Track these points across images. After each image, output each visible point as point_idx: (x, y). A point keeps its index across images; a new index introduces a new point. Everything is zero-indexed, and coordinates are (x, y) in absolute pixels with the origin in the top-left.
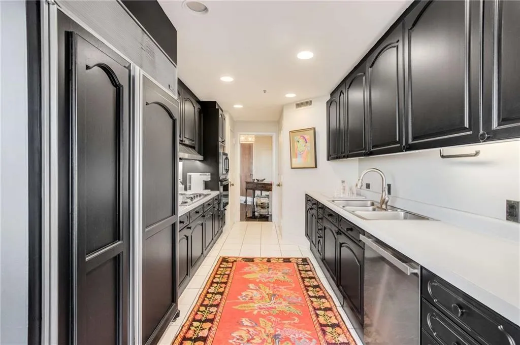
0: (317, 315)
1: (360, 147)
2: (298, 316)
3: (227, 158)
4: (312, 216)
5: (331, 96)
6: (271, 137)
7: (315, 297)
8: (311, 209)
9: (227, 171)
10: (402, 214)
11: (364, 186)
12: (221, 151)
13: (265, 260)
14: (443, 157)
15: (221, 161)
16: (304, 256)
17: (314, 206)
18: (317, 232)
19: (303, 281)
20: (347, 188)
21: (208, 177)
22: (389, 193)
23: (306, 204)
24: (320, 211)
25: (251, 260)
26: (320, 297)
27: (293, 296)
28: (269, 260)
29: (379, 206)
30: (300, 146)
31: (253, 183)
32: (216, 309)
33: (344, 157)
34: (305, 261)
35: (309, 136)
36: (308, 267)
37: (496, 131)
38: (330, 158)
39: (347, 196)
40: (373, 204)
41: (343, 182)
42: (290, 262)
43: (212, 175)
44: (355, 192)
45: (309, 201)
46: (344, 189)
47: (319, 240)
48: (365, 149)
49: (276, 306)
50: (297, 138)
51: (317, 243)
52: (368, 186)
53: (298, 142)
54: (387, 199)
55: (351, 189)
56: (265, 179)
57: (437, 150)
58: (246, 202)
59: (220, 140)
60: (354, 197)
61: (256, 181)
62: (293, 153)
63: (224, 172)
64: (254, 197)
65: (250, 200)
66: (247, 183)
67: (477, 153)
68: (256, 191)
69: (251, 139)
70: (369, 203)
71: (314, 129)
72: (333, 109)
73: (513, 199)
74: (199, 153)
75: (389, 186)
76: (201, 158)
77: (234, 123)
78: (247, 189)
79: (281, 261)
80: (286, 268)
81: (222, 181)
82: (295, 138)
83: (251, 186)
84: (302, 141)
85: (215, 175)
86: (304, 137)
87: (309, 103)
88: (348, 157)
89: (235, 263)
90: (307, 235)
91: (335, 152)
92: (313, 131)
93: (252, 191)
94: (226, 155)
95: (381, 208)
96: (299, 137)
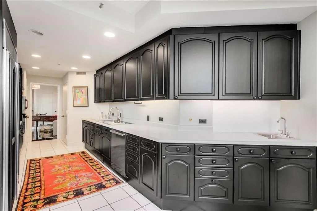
0: (93, 167)
1: (110, 98)
2: (84, 169)
3: (26, 100)
4: (87, 130)
5: (96, 73)
6: (57, 87)
7: (91, 163)
8: (86, 127)
10: (124, 123)
11: (111, 114)
13: (60, 156)
14: (135, 103)
16: (82, 151)
17: (88, 125)
18: (89, 137)
19: (84, 159)
20: (104, 116)
22: (121, 116)
23: (83, 125)
24: (92, 126)
25: (52, 157)
26: (93, 162)
27: (80, 165)
28: (62, 156)
29: (117, 121)
30: (79, 95)
31: (37, 116)
32: (40, 177)
33: (103, 102)
34: (83, 152)
35: (84, 90)
36: (85, 154)
37: (141, 99)
38: (96, 101)
39: (104, 119)
40: (115, 121)
41: (102, 113)
42: (75, 154)
44: (107, 117)
45: (85, 123)
46: (103, 116)
47: (91, 140)
48: (112, 99)
49: (73, 169)
50: (77, 91)
51: (90, 141)
52: (113, 114)
53: (78, 93)
54: (120, 118)
55: (106, 116)
56: (46, 114)
57: (134, 102)
60: (107, 119)
61: (39, 115)
63: (25, 109)
64: (37, 126)
67: (141, 103)
68: (39, 122)
70: (113, 121)
71: (87, 87)
72: (98, 78)
73: (148, 115)
75: (121, 114)
79: (70, 154)
80: (74, 156)
81: (23, 114)
82: (76, 90)
83: (35, 119)
84: (80, 93)
86: (81, 91)
87: (84, 73)
88: (105, 102)
89: (40, 160)
90: (83, 141)
91: (98, 99)
92: (87, 88)
95: (117, 122)
96: (79, 90)
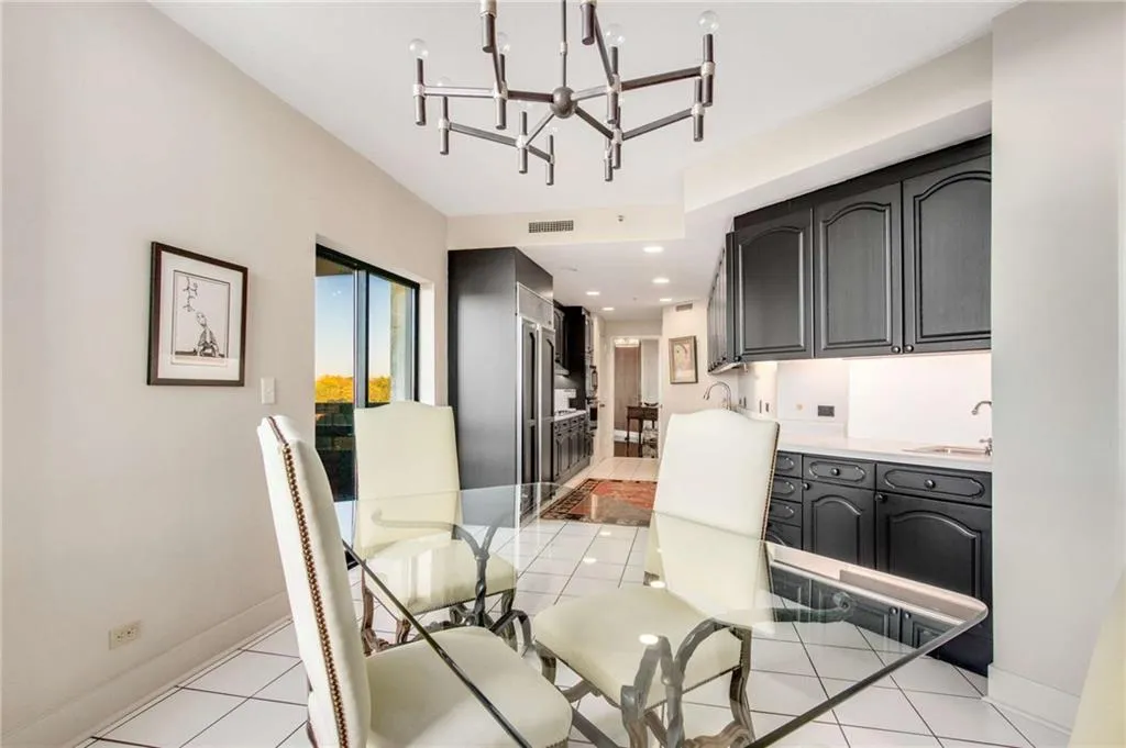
3: (595, 372)
6: (658, 341)
9: (596, 387)
12: (588, 363)
15: (587, 375)
21: (572, 394)
31: (639, 408)
43: (577, 392)
50: (677, 347)
58: (627, 438)
59: (587, 350)
61: (643, 406)
62: (673, 367)
63: (592, 389)
64: (640, 432)
65: (634, 436)
66: (629, 408)
69: (633, 342)
71: (695, 338)
74: (564, 367)
76: (565, 372)
77: (604, 322)
78: (629, 418)
81: (589, 399)
83: (635, 413)
84: (682, 352)
85: (581, 391)
87: (690, 306)
89: (602, 482)
92: (693, 341)
93: (637, 421)
94: (594, 367)
